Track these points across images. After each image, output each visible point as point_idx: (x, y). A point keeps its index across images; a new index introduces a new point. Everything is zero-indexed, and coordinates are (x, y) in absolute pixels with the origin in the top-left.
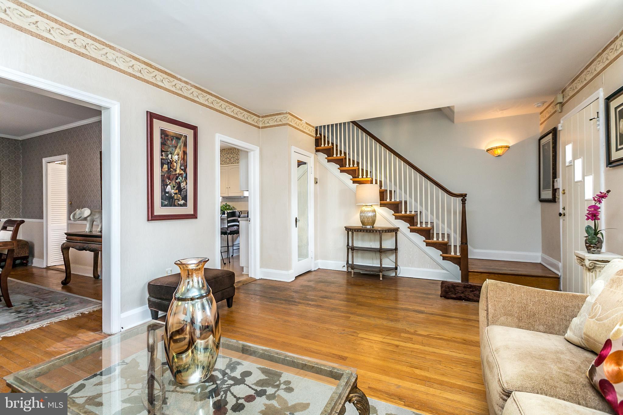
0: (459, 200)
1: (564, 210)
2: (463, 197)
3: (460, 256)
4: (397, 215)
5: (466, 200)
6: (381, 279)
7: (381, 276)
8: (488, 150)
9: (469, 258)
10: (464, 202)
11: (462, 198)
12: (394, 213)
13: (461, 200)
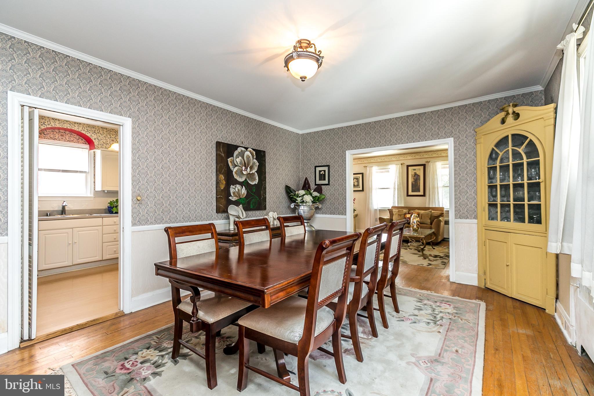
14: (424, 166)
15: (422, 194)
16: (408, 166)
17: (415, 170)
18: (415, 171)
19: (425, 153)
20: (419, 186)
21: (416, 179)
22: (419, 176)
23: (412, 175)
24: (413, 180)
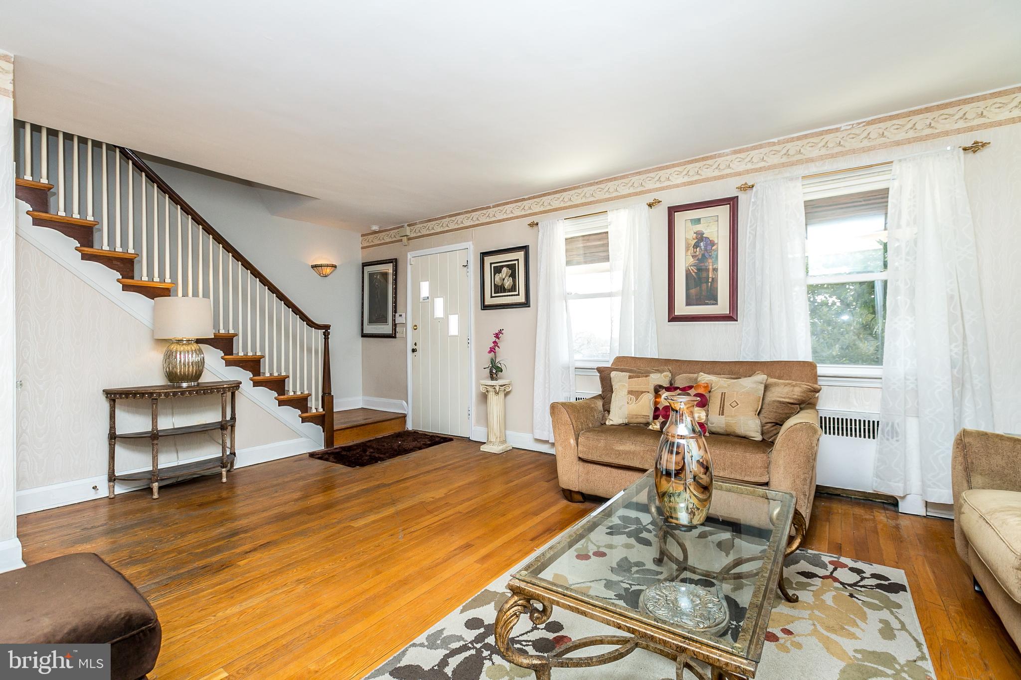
0: (321, 332)
1: (416, 345)
2: (326, 328)
3: (324, 412)
4: (229, 359)
5: (329, 333)
6: (224, 480)
7: (224, 473)
8: (314, 267)
9: (334, 411)
10: (326, 336)
11: (324, 331)
12: (223, 355)
13: (324, 334)
14: (732, 202)
15: (726, 311)
16: (672, 211)
17: (698, 221)
18: (698, 228)
19: (734, 156)
20: (715, 280)
21: (703, 255)
22: (712, 244)
23: (686, 239)
24: (691, 260)
